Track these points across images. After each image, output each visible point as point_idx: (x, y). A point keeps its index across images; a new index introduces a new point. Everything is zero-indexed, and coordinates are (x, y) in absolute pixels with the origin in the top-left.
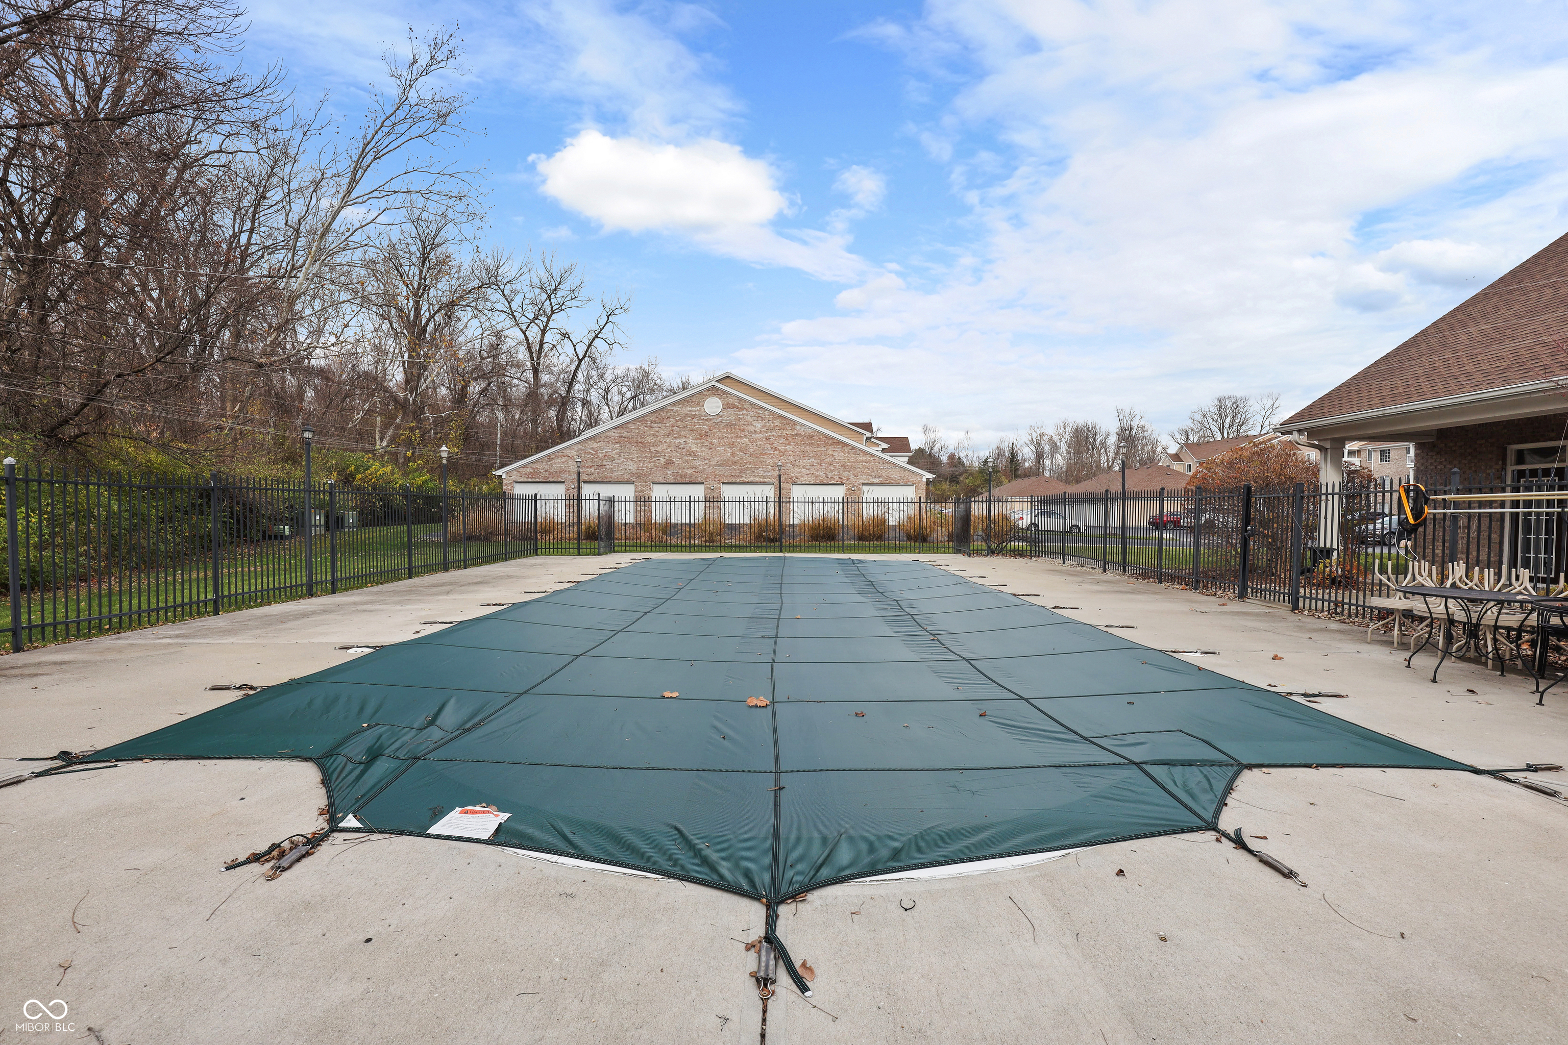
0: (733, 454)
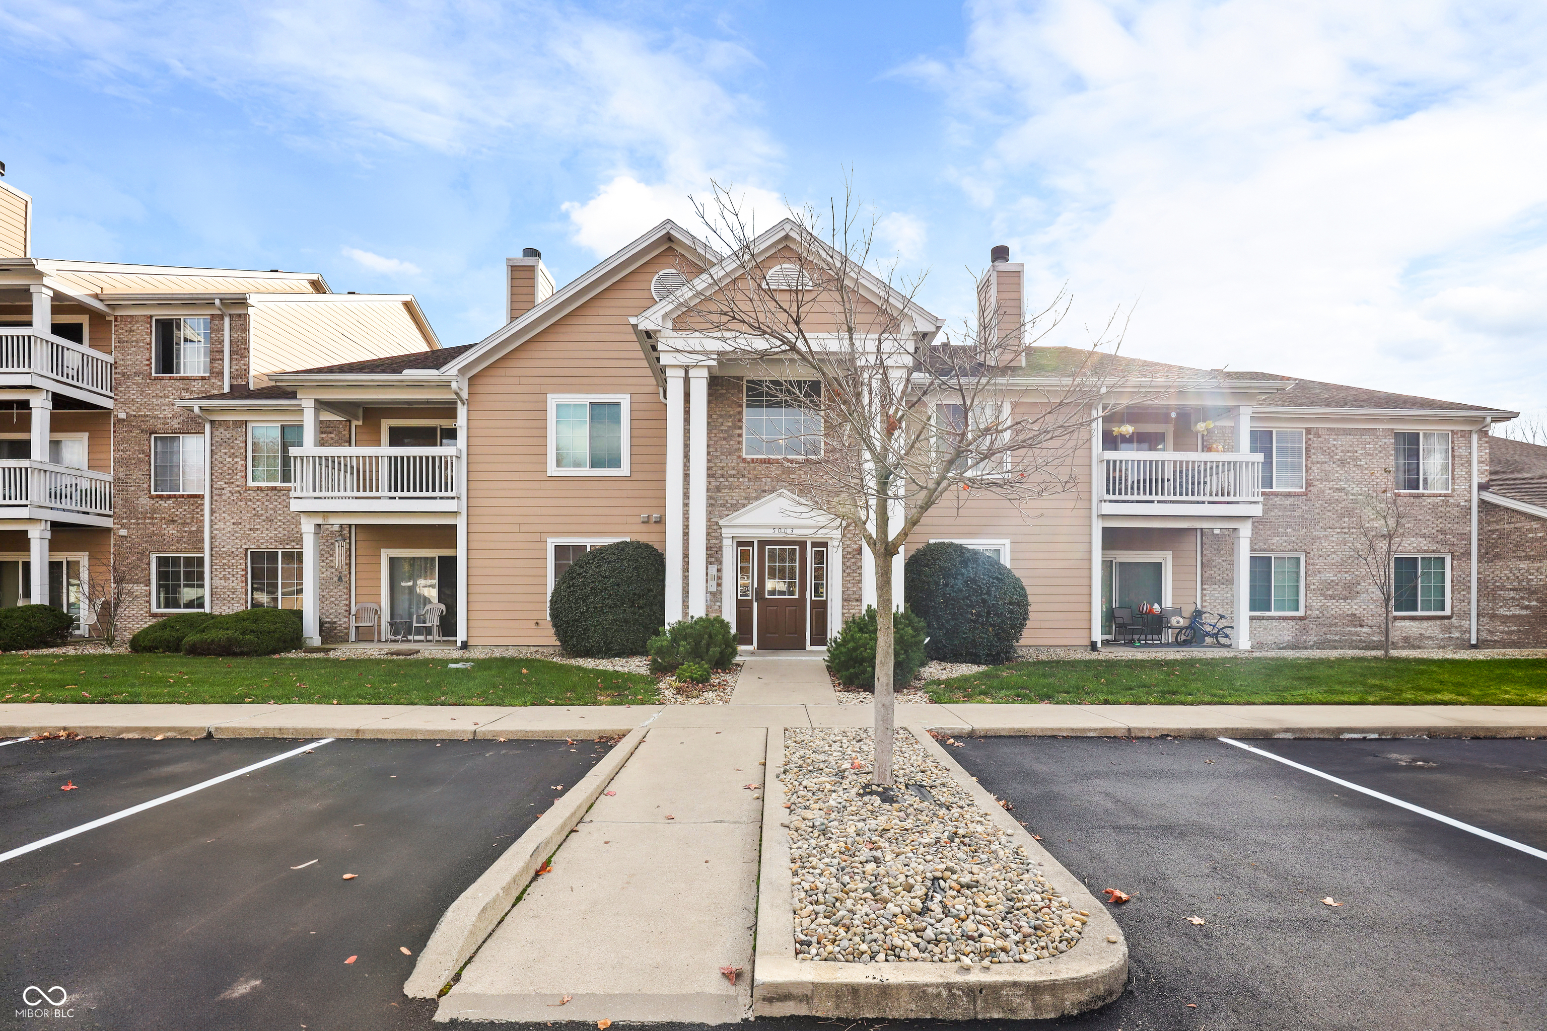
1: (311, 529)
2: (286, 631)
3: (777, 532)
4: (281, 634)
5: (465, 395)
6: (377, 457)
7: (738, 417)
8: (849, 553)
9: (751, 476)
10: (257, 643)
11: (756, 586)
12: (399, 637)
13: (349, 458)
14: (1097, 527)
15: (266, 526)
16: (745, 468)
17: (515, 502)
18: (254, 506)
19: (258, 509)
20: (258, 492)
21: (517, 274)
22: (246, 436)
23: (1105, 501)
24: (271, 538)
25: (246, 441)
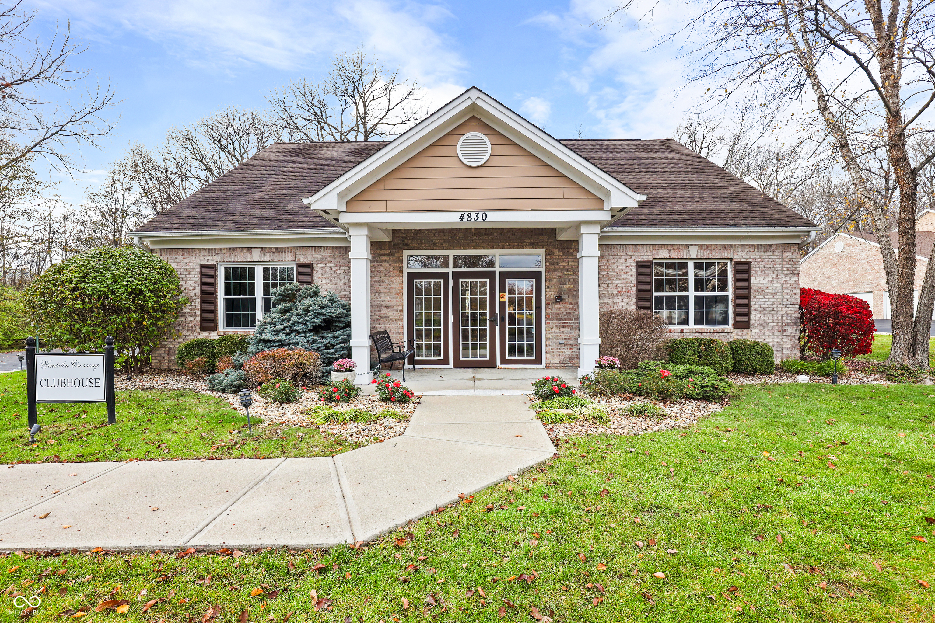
0: (850, 275)
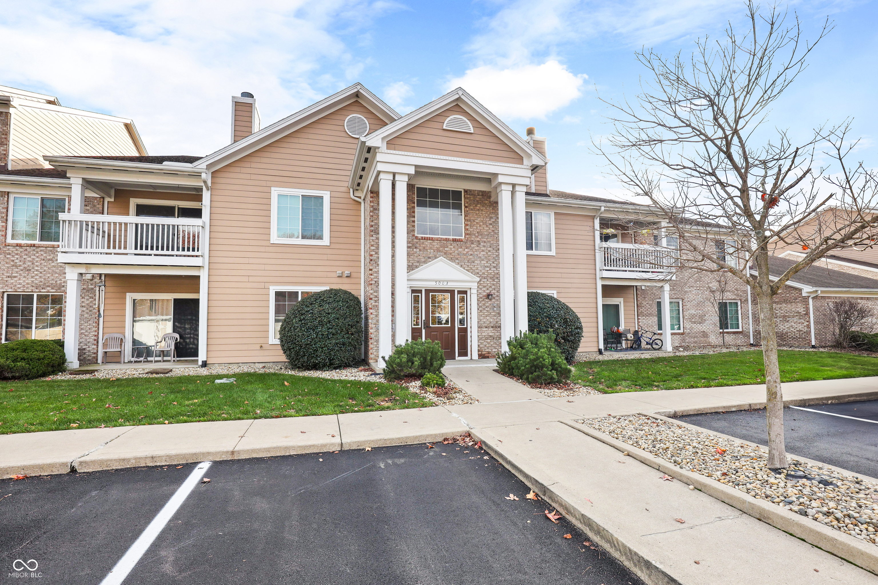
1: (76, 277)
2: (54, 358)
3: (438, 284)
4: (50, 360)
5: (209, 184)
6: (126, 224)
7: (412, 210)
8: (481, 298)
9: (421, 248)
10: (29, 368)
11: (424, 318)
12: (141, 359)
13: (101, 223)
14: (600, 284)
15: (23, 275)
16: (417, 243)
17: (246, 261)
18: (13, 259)
19: (17, 261)
20: (18, 248)
21: (240, 108)
22: (8, 204)
23: (603, 270)
24: (28, 284)
25: (7, 208)
